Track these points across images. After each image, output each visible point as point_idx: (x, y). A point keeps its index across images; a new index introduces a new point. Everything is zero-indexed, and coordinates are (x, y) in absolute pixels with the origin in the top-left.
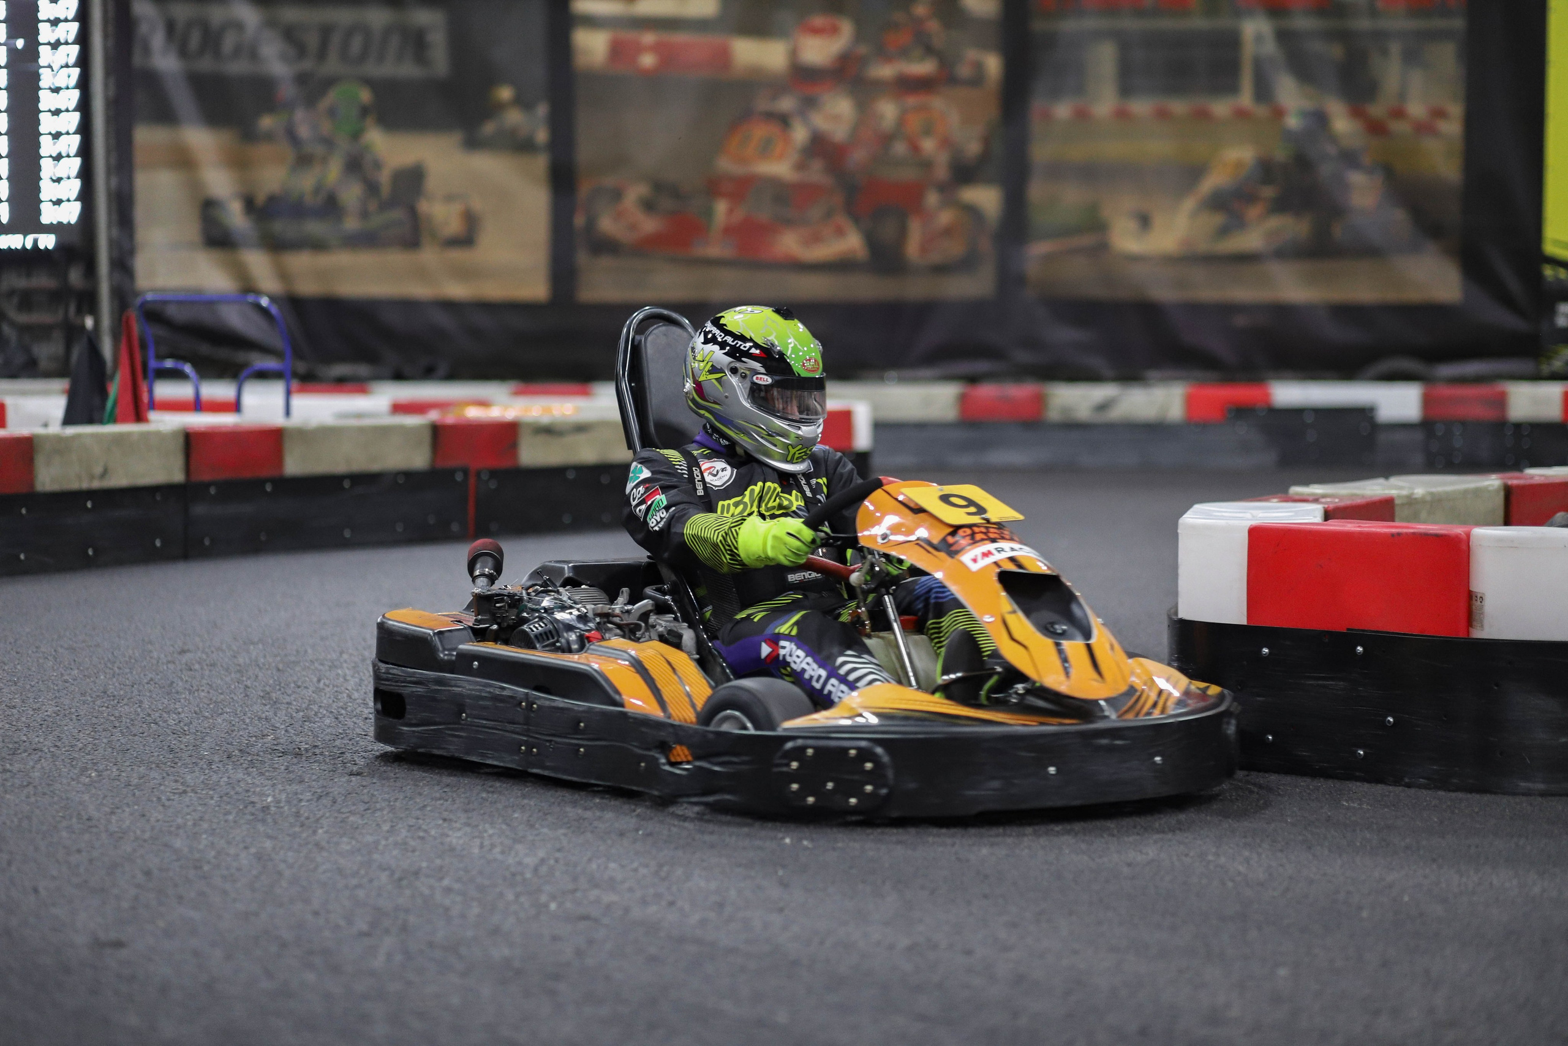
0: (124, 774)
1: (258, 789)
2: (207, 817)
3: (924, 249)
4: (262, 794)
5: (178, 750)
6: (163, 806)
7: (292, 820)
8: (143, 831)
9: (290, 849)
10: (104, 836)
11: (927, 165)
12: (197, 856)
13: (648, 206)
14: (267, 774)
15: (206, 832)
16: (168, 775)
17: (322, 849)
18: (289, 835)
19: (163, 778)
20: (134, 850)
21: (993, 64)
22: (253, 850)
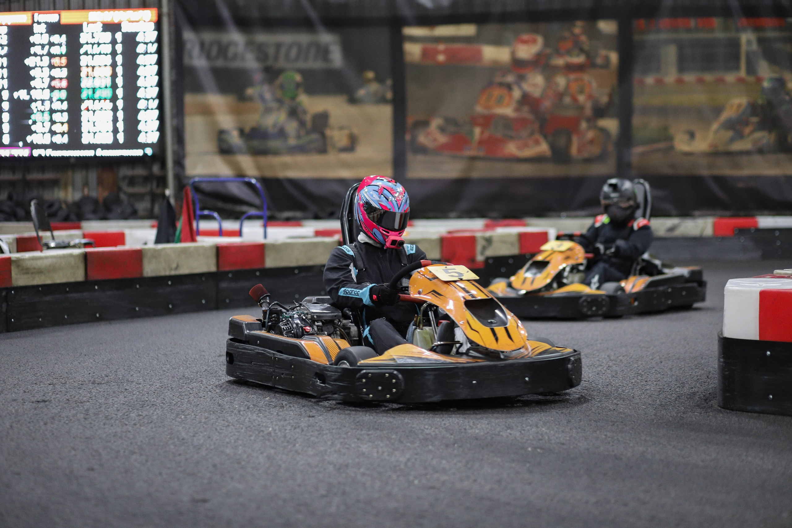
0: (197, 417)
1: (264, 424)
2: (240, 438)
3: (579, 151)
4: (267, 427)
6: (219, 432)
7: (283, 439)
8: (210, 445)
9: (283, 454)
10: (191, 448)
11: (581, 108)
12: (238, 457)
13: (442, 130)
14: (268, 417)
15: (241, 445)
16: (219, 417)
17: (299, 454)
18: (282, 447)
19: (217, 419)
20: (207, 455)
21: (614, 57)
22: (265, 454)
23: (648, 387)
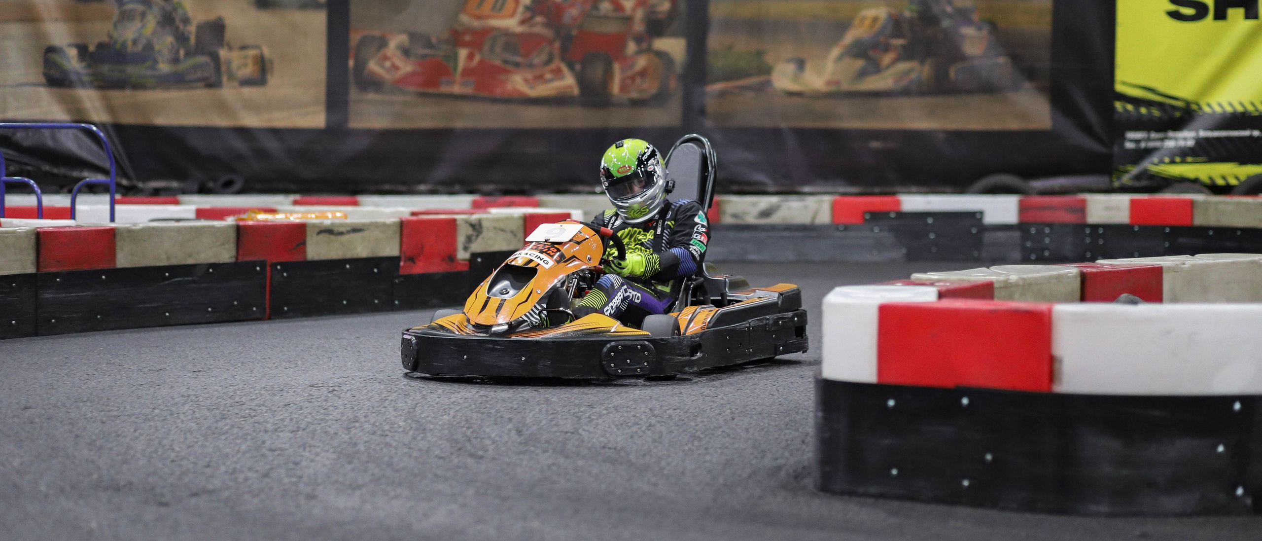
3: (624, 87)
11: (628, 20)
13: (406, 52)
23: (708, 458)
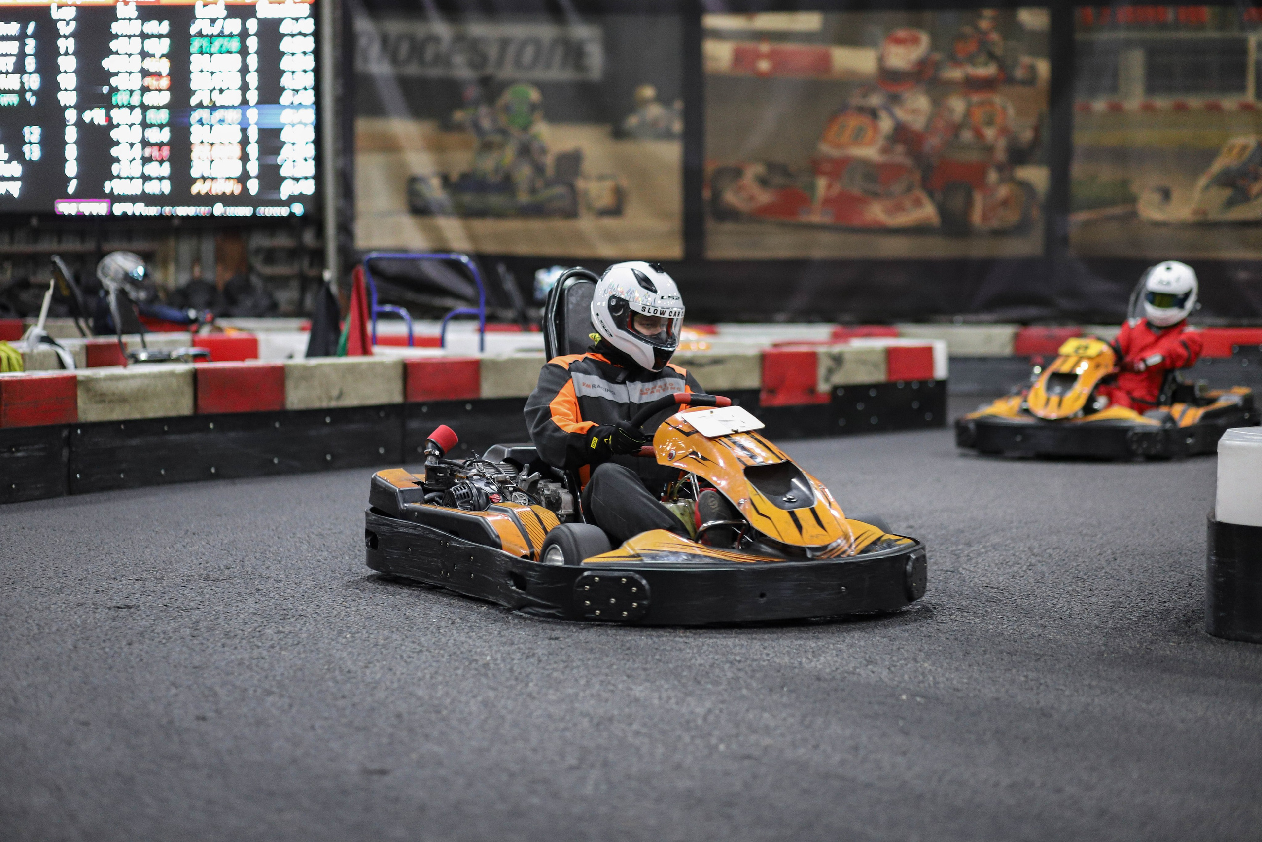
0: (372, 636)
1: (478, 650)
2: (440, 671)
3: (985, 217)
4: (482, 654)
5: (412, 617)
6: (406, 662)
7: (508, 675)
8: (392, 682)
9: (509, 698)
10: (361, 686)
11: (989, 149)
12: (436, 702)
13: (763, 182)
14: (484, 637)
15: (441, 683)
16: (407, 637)
17: (534, 698)
18: (507, 687)
19: (403, 640)
20: (387, 698)
21: (1043, 68)
22: (480, 699)
